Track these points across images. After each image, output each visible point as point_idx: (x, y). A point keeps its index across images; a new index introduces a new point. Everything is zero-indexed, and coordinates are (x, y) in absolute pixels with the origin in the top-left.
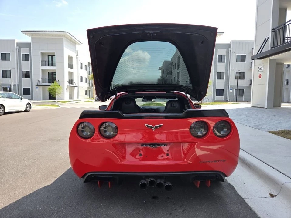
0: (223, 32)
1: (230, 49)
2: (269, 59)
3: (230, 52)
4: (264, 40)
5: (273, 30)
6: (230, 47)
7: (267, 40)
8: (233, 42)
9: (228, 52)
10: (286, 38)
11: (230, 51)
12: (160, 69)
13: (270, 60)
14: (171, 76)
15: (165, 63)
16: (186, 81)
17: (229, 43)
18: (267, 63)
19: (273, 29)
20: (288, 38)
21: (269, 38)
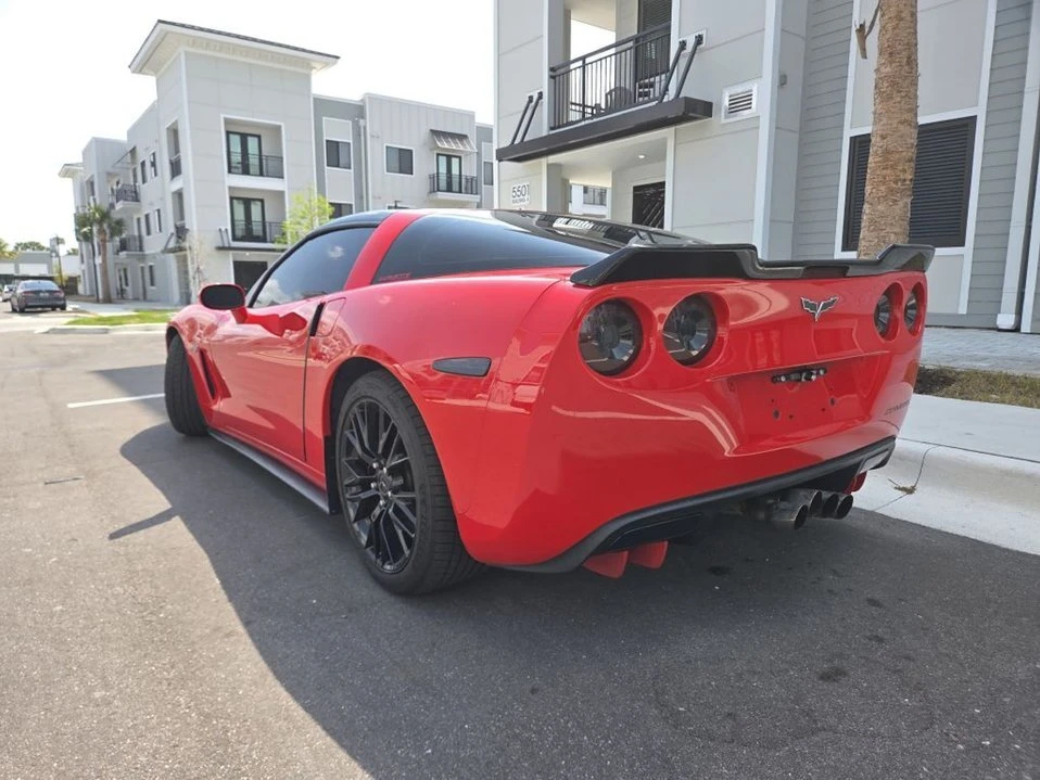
0: (337, 58)
1: (362, 122)
2: (544, 161)
3: (362, 130)
4: (527, 99)
5: (552, 73)
6: (363, 116)
7: (538, 100)
8: (372, 98)
9: (358, 133)
10: (572, 104)
11: (365, 128)
12: (68, 171)
13: (550, 166)
14: (132, 204)
15: (98, 147)
16: (220, 230)
17: (360, 99)
18: (541, 173)
19: (552, 69)
20: (575, 104)
21: (541, 95)
